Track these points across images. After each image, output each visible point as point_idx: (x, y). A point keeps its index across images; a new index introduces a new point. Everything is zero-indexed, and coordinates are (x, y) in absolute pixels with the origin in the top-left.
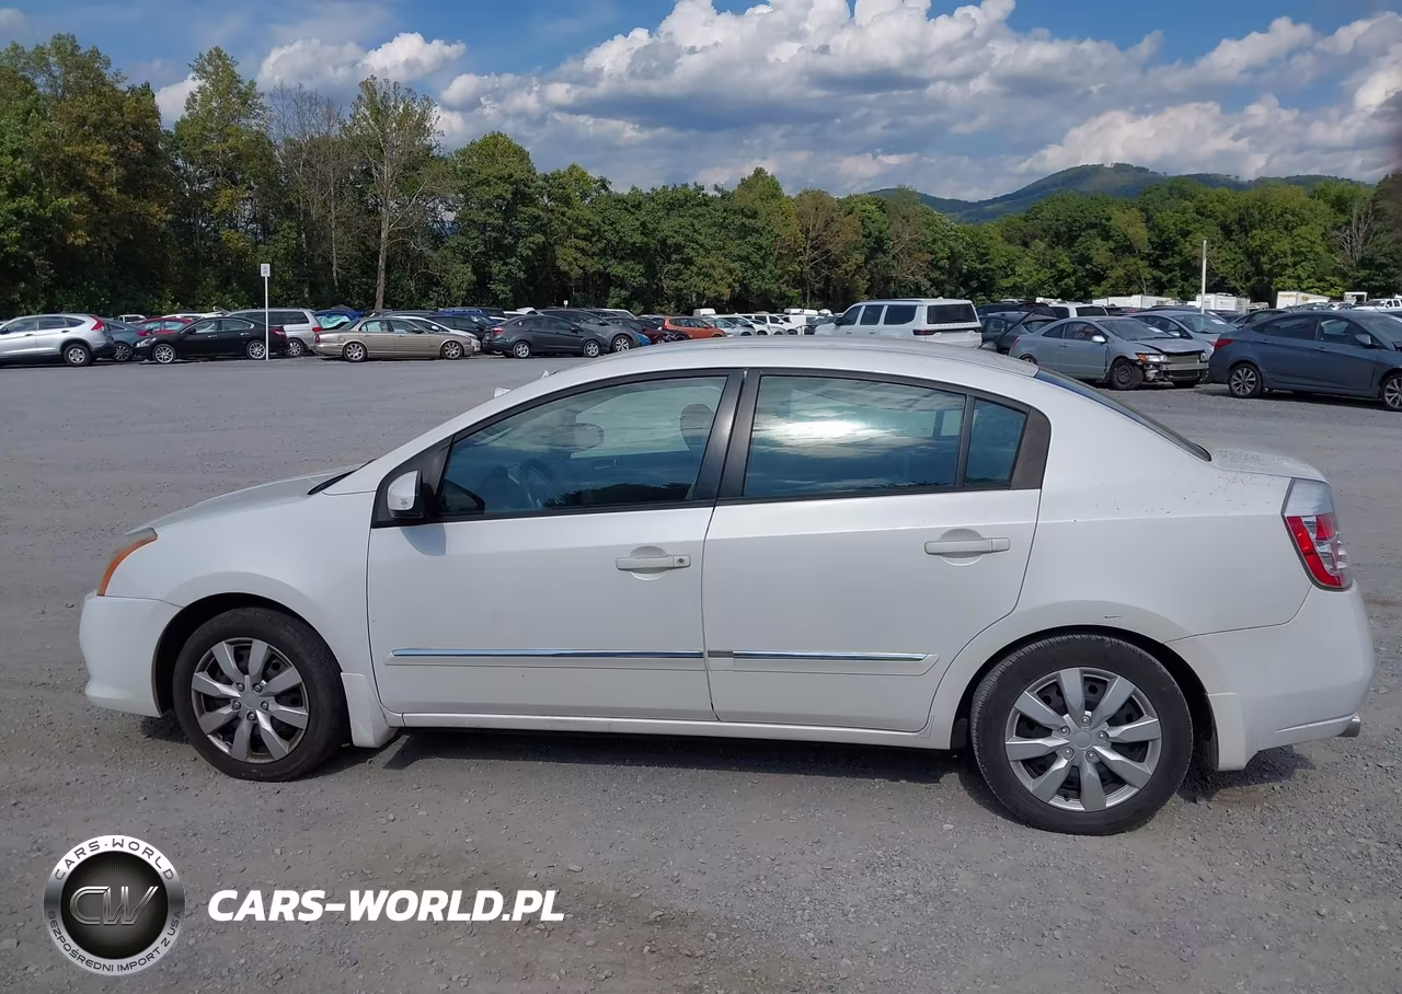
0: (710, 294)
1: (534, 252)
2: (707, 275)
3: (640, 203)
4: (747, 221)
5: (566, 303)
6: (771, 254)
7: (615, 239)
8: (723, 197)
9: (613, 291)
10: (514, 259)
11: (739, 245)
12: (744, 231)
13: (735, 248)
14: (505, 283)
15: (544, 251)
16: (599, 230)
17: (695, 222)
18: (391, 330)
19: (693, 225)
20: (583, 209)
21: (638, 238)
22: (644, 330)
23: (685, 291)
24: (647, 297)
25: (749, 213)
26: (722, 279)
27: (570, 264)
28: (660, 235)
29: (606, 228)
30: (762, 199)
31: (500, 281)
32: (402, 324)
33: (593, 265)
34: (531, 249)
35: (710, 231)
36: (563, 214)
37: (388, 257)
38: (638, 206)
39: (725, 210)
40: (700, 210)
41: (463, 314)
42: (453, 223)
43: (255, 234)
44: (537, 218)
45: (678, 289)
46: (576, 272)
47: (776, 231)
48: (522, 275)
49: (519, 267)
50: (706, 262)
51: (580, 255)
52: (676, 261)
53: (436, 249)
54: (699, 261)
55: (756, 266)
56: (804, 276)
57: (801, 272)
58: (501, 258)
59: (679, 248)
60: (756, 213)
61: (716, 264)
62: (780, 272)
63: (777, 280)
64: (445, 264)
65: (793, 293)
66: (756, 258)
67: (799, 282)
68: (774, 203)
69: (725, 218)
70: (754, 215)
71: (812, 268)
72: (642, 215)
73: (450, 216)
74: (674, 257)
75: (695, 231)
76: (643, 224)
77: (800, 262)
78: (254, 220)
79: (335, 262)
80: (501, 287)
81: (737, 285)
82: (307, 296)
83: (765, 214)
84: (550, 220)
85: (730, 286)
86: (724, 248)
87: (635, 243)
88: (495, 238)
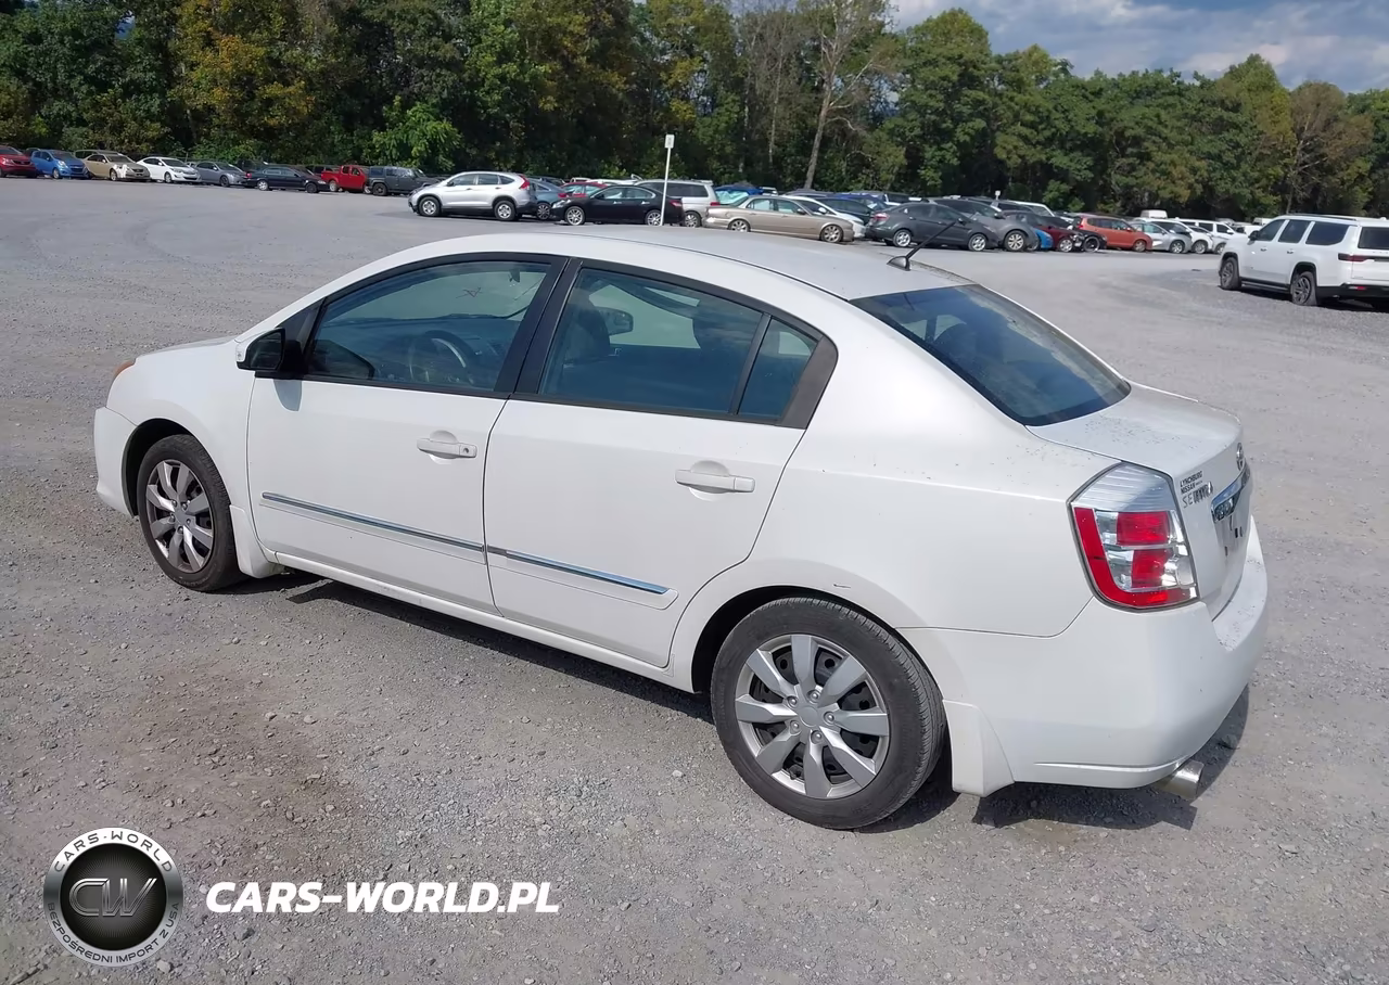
0: (1165, 194)
1: (972, 137)
2: (1166, 174)
3: (1101, 90)
4: (1226, 115)
5: (998, 193)
6: (1250, 154)
7: (1064, 127)
8: (1202, 87)
9: (1053, 184)
10: (950, 144)
11: (1211, 141)
12: (1220, 126)
13: (1206, 144)
14: (936, 169)
15: (984, 138)
16: (1048, 117)
17: (1163, 114)
18: (776, 209)
19: (1158, 116)
20: (1036, 95)
21: (1091, 129)
22: (1050, 228)
23: (1135, 189)
24: (1090, 195)
25: (1230, 106)
26: (1182, 179)
27: (1009, 152)
28: (1116, 126)
29: (1058, 115)
30: (1249, 90)
31: (932, 166)
32: (789, 204)
33: (1036, 155)
34: (968, 134)
35: (1179, 124)
36: (1012, 99)
37: (823, 136)
38: (1098, 93)
39: (1202, 101)
40: (1171, 100)
41: (860, 198)
42: (897, 104)
43: (705, 106)
44: (982, 102)
45: (1128, 187)
46: (1015, 161)
47: (1260, 128)
48: (955, 161)
49: (954, 153)
50: (1167, 158)
51: (1021, 144)
52: (1132, 155)
53: (872, 128)
54: (1158, 156)
55: (1227, 166)
56: (1288, 182)
57: (1285, 177)
58: (937, 143)
59: (1137, 141)
60: (1239, 105)
61: (1178, 161)
62: (1256, 174)
63: (1252, 184)
64: (878, 146)
65: (1271, 200)
66: (1229, 157)
67: (1280, 187)
68: (1265, 96)
69: (1199, 110)
70: (1236, 108)
71: (1299, 173)
72: (1101, 104)
73: (894, 97)
74: (1130, 150)
75: (1160, 123)
76: (1100, 114)
77: (1286, 165)
78: (705, 93)
79: (773, 139)
80: (931, 173)
81: (1200, 186)
82: (741, 170)
83: (1250, 107)
84: (995, 105)
85: (1190, 187)
86: (1192, 144)
87: (1086, 133)
88: (934, 121)
